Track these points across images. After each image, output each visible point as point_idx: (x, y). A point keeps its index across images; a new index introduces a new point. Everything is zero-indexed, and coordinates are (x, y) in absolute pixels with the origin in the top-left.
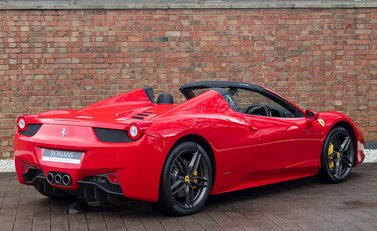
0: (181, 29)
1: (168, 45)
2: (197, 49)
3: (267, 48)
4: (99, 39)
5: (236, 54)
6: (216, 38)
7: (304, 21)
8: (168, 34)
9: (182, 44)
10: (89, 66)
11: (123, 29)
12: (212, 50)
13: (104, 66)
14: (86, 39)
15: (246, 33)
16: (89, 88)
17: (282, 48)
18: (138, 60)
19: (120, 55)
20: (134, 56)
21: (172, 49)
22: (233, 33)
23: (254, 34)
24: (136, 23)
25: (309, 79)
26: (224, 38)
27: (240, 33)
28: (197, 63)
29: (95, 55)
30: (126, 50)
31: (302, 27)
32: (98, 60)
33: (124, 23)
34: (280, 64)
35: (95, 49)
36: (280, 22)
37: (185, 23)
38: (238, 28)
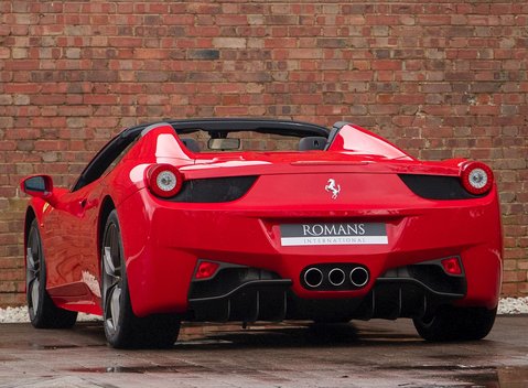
0: (246, 33)
1: (219, 68)
2: (280, 77)
3: (428, 75)
4: (73, 52)
5: (362, 88)
6: (319, 54)
7: (506, 19)
8: (220, 43)
9: (248, 66)
10: (53, 110)
11: (123, 31)
12: (311, 79)
13: (84, 111)
14: (45, 54)
15: (384, 44)
16: (50, 158)
17: (460, 76)
18: (154, 99)
19: (118, 87)
20: (147, 91)
21: (227, 75)
22: (356, 42)
23: (400, 45)
24: (151, 20)
25: (517, 142)
26: (338, 53)
27: (369, 42)
28: (279, 107)
29: (64, 87)
30: (130, 77)
31: (501, 31)
32: (72, 98)
33: (124, 19)
34: (455, 111)
35: (65, 75)
36: (456, 19)
37: (255, 20)
38: (366, 32)
